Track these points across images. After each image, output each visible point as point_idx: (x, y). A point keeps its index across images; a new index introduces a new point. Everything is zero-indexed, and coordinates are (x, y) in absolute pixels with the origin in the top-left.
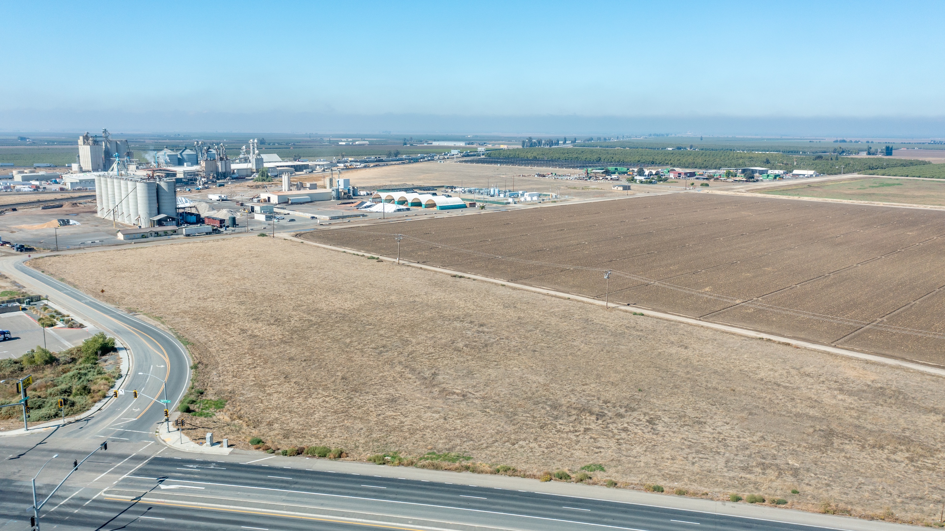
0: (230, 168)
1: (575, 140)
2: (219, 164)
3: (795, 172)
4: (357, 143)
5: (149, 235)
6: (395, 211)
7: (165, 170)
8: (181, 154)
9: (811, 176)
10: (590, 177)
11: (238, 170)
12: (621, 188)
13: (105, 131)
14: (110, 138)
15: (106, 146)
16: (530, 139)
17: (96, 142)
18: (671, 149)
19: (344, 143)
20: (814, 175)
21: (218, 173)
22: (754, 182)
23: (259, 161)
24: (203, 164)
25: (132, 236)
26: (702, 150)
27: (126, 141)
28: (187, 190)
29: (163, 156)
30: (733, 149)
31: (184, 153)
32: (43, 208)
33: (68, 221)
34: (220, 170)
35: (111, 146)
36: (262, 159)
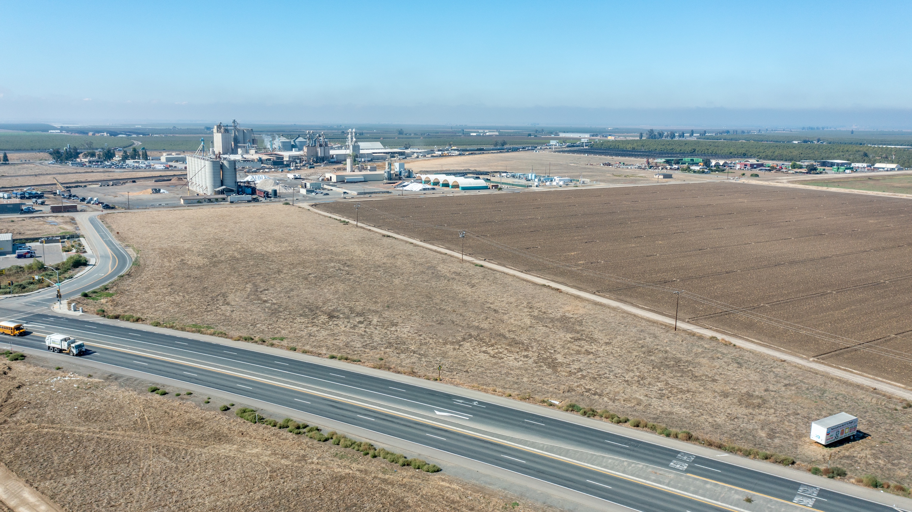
0: (329, 153)
1: (705, 132)
2: (319, 150)
3: (877, 165)
4: (487, 134)
5: (203, 200)
6: (420, 190)
7: (276, 154)
8: (294, 141)
9: (892, 169)
10: (651, 167)
11: (337, 155)
12: (661, 177)
13: (234, 121)
14: (238, 127)
15: (235, 133)
16: (651, 131)
17: (226, 131)
18: (796, 142)
19: (475, 134)
20: (896, 169)
21: (317, 158)
22: (818, 174)
23: (356, 148)
24: (305, 149)
25: (190, 201)
26: (830, 143)
27: (252, 130)
28: (280, 170)
29: (278, 142)
30: (863, 143)
31: (297, 140)
32: (156, 181)
33: (159, 190)
34: (319, 155)
35: (238, 134)
36: (359, 146)
